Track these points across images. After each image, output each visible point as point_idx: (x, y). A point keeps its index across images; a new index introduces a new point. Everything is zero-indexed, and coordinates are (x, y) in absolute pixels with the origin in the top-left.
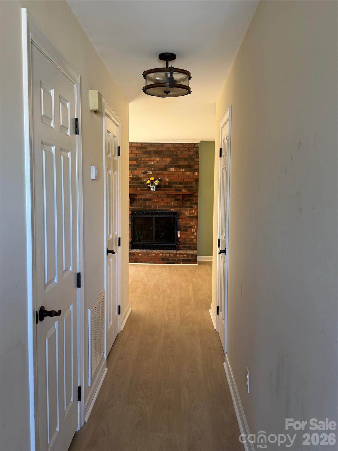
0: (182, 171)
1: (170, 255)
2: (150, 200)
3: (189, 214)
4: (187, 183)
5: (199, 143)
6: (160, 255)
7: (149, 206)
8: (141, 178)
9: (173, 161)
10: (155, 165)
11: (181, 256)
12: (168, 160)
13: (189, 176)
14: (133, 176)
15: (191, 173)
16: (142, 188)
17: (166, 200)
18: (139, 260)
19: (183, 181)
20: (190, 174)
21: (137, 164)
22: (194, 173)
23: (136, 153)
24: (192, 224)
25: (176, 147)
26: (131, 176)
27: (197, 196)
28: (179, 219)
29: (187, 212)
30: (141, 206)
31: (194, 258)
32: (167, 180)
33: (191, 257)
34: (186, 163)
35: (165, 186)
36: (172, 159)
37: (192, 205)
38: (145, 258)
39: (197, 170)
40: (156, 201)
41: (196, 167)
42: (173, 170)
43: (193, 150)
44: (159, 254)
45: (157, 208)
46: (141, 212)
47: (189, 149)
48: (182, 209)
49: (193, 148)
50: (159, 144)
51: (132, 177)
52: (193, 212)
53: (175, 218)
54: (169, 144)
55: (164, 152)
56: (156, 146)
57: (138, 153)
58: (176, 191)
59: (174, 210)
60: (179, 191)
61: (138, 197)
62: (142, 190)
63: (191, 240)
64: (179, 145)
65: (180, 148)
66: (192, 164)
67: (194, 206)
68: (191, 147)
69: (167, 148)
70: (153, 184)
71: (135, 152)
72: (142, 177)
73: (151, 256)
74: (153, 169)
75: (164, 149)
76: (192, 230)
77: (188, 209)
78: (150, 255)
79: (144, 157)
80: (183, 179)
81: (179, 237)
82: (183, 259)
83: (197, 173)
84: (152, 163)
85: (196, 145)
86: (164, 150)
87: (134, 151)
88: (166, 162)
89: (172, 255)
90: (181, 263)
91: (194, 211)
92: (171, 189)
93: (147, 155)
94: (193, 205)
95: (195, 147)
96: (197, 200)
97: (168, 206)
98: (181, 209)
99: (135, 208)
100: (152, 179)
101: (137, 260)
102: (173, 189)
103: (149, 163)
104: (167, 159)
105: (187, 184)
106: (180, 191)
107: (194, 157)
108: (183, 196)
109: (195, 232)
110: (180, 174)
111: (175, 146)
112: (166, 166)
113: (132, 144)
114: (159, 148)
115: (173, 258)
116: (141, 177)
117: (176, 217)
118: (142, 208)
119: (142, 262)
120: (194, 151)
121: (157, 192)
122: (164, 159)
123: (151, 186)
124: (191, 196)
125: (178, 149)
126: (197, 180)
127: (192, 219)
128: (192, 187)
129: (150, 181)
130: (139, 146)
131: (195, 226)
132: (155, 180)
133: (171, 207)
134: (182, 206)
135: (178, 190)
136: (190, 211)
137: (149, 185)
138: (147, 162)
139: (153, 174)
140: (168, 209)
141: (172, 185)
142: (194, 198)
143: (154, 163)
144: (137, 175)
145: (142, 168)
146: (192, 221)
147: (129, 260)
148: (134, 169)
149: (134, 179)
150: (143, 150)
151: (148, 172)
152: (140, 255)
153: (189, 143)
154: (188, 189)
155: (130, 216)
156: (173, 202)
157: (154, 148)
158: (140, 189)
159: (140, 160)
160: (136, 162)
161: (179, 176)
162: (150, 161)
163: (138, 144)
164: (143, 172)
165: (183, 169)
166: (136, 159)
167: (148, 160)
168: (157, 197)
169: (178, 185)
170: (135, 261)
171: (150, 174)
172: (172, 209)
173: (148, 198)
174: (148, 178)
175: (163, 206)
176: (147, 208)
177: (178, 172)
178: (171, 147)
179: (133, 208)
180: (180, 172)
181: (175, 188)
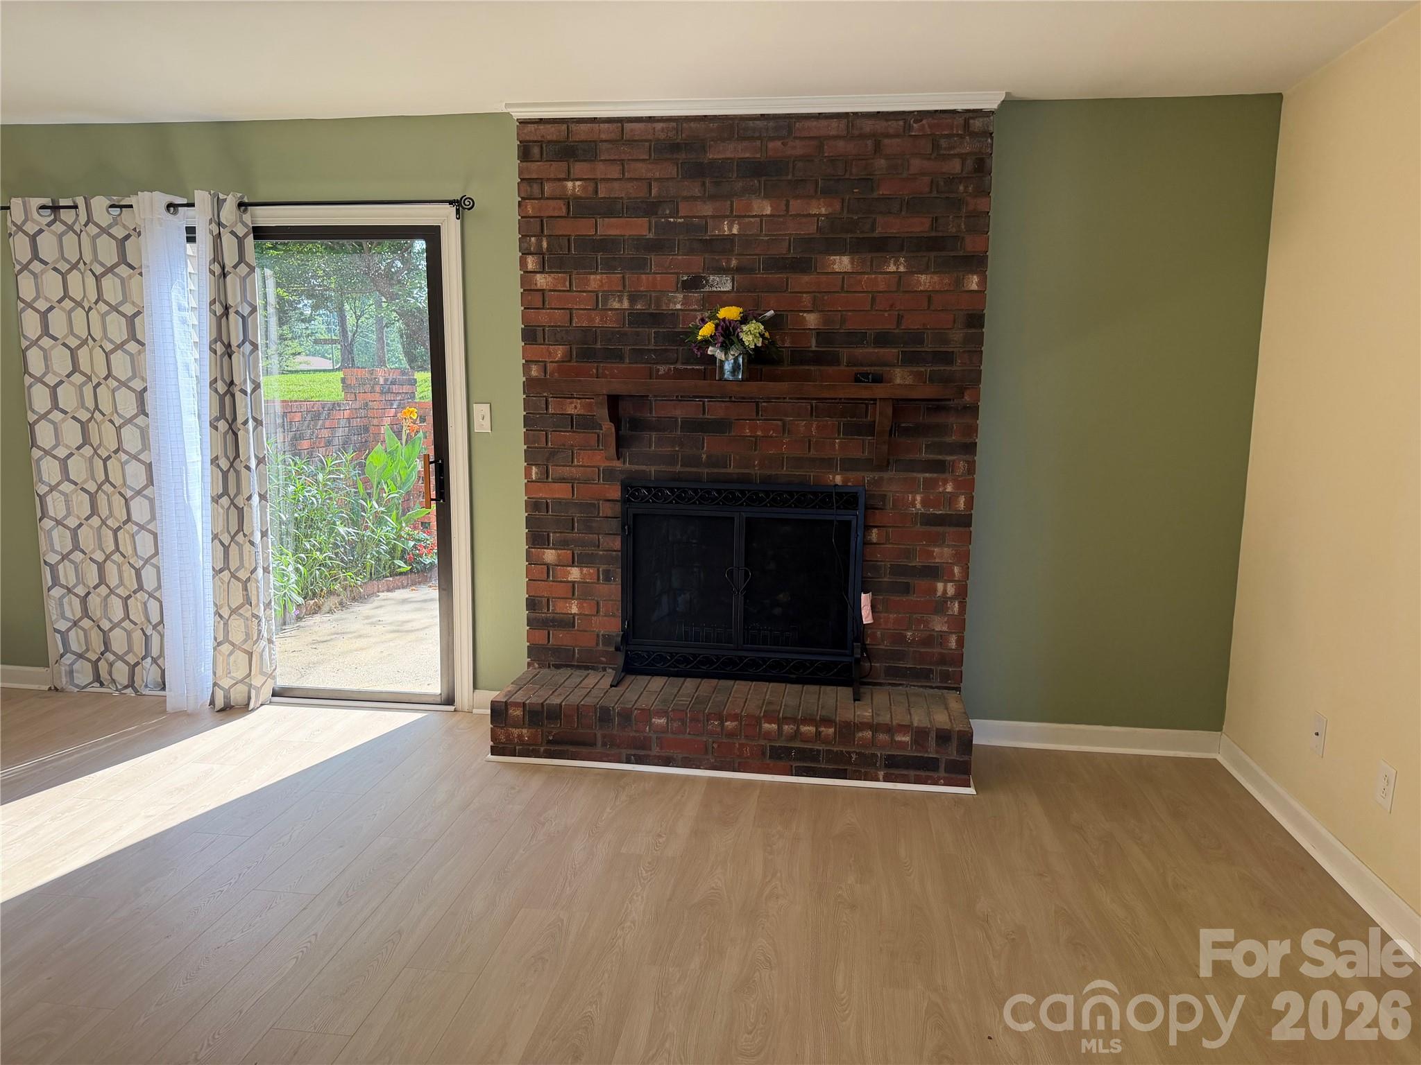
0: (892, 268)
1: (818, 733)
2: (720, 426)
3: (923, 502)
4: (917, 338)
5: (994, 106)
6: (766, 726)
7: (715, 462)
8: (674, 315)
9: (845, 214)
10: (747, 240)
11: (882, 737)
12: (815, 211)
13: (929, 298)
14: (633, 299)
15: (946, 281)
16: (679, 366)
17: (802, 429)
18: (655, 751)
19: (899, 323)
20: (937, 288)
21: (651, 236)
22: (959, 282)
23: (650, 175)
24: (942, 554)
25: (862, 136)
26: (621, 301)
27: (973, 410)
28: (868, 528)
29: (914, 493)
30: (672, 460)
31: (952, 753)
32: (812, 320)
33: (937, 745)
34: (919, 225)
35: (800, 357)
36: (838, 206)
37: (940, 457)
38: (688, 737)
39: (977, 262)
40: (748, 432)
41: (971, 244)
42: (842, 263)
43: (956, 151)
44: (758, 719)
45: (756, 471)
46: (671, 490)
47: (936, 146)
48: (886, 475)
49: (961, 137)
50: (771, 124)
51: (626, 304)
52: (944, 492)
53: (849, 522)
54: (824, 123)
55: (800, 164)
56: (757, 134)
57: (657, 175)
58: (857, 380)
59: (845, 481)
60: (874, 381)
61: (655, 413)
62: (679, 374)
63: (929, 640)
64: (881, 126)
65: (887, 141)
66: (952, 230)
67: (954, 461)
68: (946, 132)
69: (814, 143)
70: (732, 343)
71: (642, 170)
72: (679, 306)
73: (719, 729)
74: (734, 263)
75: (797, 148)
76: (940, 586)
77: (921, 476)
78: (710, 727)
79: (686, 199)
80: (900, 318)
81: (865, 621)
82: (889, 757)
83: (975, 279)
84: (730, 229)
85: (977, 124)
86: (798, 152)
87: (634, 165)
88: (804, 220)
89: (831, 730)
90: (881, 774)
91: (949, 488)
92: (830, 369)
93: (704, 184)
94: (949, 458)
95: (973, 135)
96: (972, 430)
97: (812, 460)
98: (881, 479)
99: (643, 468)
100: (730, 313)
101: (643, 747)
102: (842, 368)
103: (714, 228)
104: (814, 202)
105: (921, 342)
106: (878, 379)
107: (966, 187)
108: (895, 411)
109: (953, 598)
110: (882, 287)
111: (856, 132)
112: (806, 242)
113: (628, 126)
114: (771, 145)
115: (836, 749)
116: (672, 306)
117: (855, 517)
118: (678, 468)
119: (667, 762)
120: (963, 157)
121: (754, 387)
122: (796, 206)
123: (720, 355)
124: (937, 406)
125: (878, 148)
126: (975, 320)
127: (940, 529)
128: (947, 358)
129: (717, 326)
130: (662, 136)
131: (956, 570)
132: (744, 320)
133: (828, 463)
134: (888, 463)
135: (866, 375)
136: (930, 485)
137: (711, 348)
138: (706, 223)
139: (738, 291)
140: (812, 474)
141: (837, 349)
142: (953, 421)
143: (740, 229)
144: (653, 294)
145: (680, 257)
146: (938, 540)
147: (604, 744)
148: (639, 265)
149: (637, 319)
150: (682, 156)
151: (712, 278)
152: (660, 721)
153: (936, 111)
154: (923, 369)
155: (618, 507)
156: (837, 441)
157: (745, 144)
158: (670, 369)
159: (668, 212)
160: (647, 225)
161: (873, 299)
162: (719, 217)
163: (659, 126)
164: (685, 278)
165: (902, 260)
166: (649, 208)
167: (710, 214)
168: (757, 413)
169: (871, 350)
170: (634, 755)
171: (722, 289)
172: (834, 478)
173: (709, 417)
174: (707, 309)
175: (787, 458)
176: (705, 471)
177: (873, 276)
178: (836, 138)
179: (635, 468)
180: (880, 276)
181: (851, 363)
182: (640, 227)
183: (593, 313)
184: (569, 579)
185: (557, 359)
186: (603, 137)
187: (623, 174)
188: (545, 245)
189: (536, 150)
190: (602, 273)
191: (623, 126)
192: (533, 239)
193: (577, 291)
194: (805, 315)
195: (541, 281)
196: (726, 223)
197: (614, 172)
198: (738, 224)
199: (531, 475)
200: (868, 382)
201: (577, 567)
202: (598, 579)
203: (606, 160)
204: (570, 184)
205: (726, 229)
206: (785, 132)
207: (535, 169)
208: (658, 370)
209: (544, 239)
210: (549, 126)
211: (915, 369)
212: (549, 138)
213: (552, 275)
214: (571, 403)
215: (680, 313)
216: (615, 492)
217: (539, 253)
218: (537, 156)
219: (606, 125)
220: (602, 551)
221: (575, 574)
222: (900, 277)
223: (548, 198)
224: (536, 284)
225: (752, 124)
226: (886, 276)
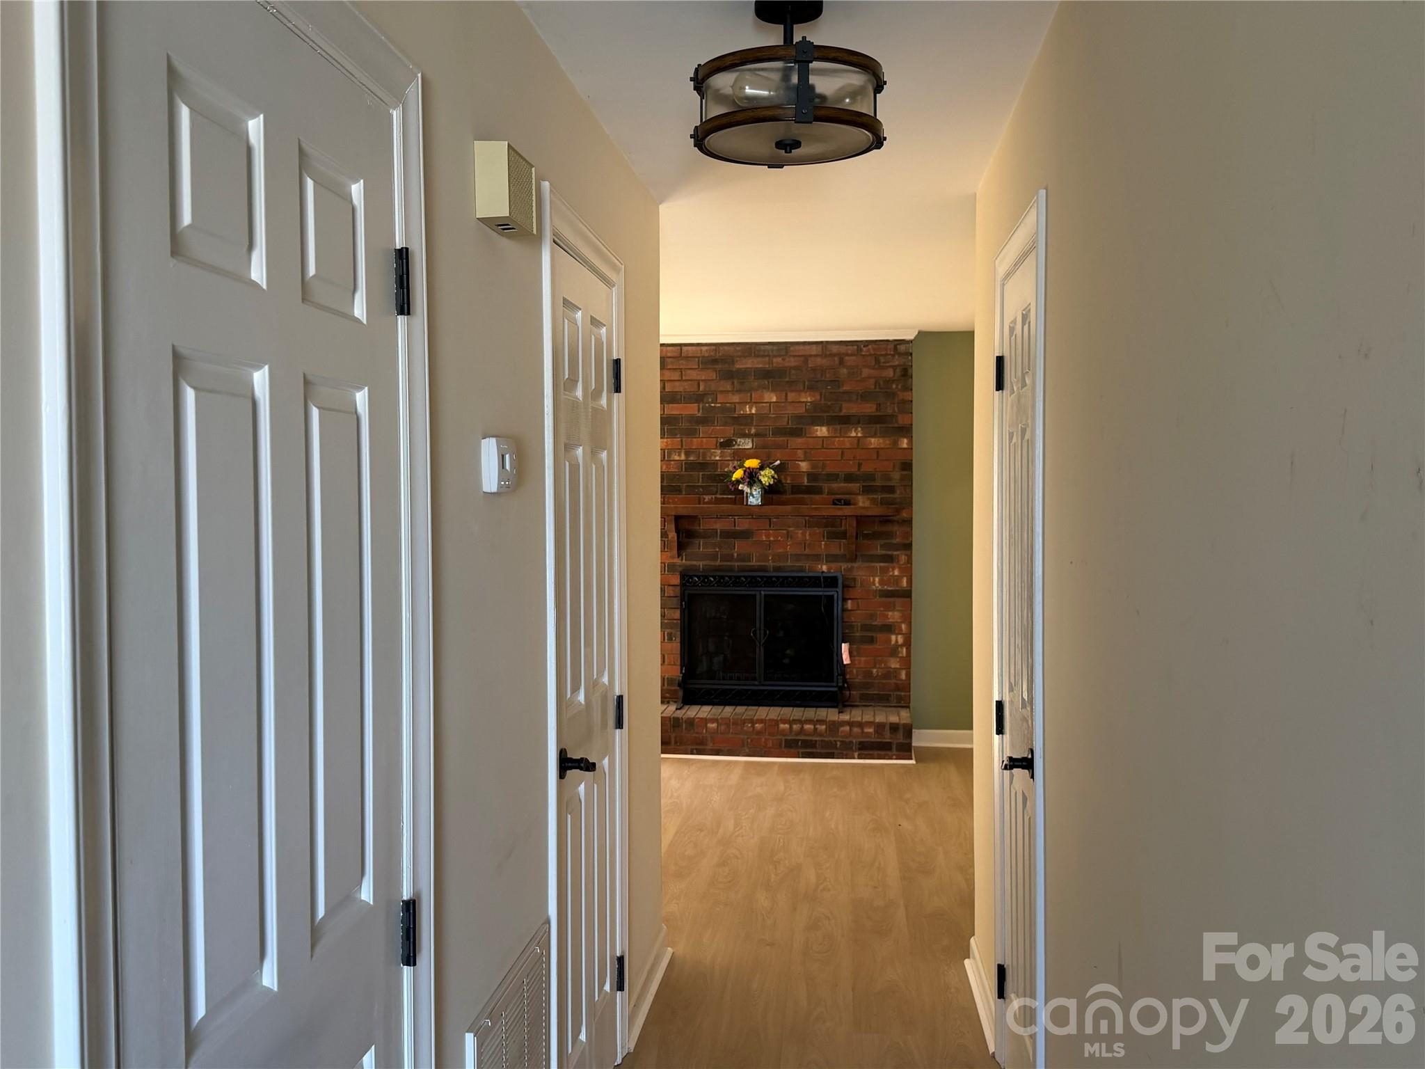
0: (853, 434)
1: (815, 729)
2: (745, 535)
3: (880, 582)
4: (871, 477)
5: (911, 337)
6: (782, 726)
7: (741, 558)
8: (715, 463)
9: (823, 402)
10: (761, 417)
11: (856, 730)
12: (804, 400)
13: (878, 452)
14: (687, 454)
15: (888, 442)
16: (718, 496)
17: (800, 535)
18: (710, 746)
19: (859, 470)
20: (882, 446)
21: (699, 415)
22: (895, 443)
23: (699, 378)
24: (893, 616)
25: (832, 355)
26: (680, 455)
27: (909, 522)
28: (845, 600)
29: (874, 576)
30: (714, 557)
31: (900, 737)
32: (804, 466)
33: (891, 734)
34: (869, 408)
35: (797, 489)
36: (818, 397)
37: (890, 553)
38: (730, 736)
39: (906, 431)
40: (764, 538)
41: (902, 420)
42: (822, 431)
43: (891, 364)
44: (776, 723)
45: (771, 564)
46: (713, 577)
47: (877, 361)
48: (856, 565)
49: (893, 355)
50: (775, 348)
51: (683, 457)
52: (893, 576)
53: (833, 596)
54: (808, 347)
55: (793, 372)
56: (766, 354)
57: (703, 378)
58: (834, 504)
59: (829, 569)
60: (845, 504)
61: (703, 526)
62: (718, 501)
63: (889, 674)
64: (843, 349)
65: (847, 358)
66: (890, 411)
67: (898, 555)
68: (883, 353)
69: (802, 359)
70: (755, 482)
72: (718, 458)
73: (752, 729)
74: (753, 431)
75: (791, 362)
76: (893, 637)
77: (878, 565)
78: (745, 728)
79: (722, 392)
80: (860, 465)
81: (845, 663)
82: (861, 743)
83: (905, 441)
84: (750, 411)
85: (902, 348)
86: (792, 364)
87: (689, 372)
88: (796, 405)
89: (824, 727)
90: (856, 754)
91: (896, 573)
92: (817, 497)
93: (733, 383)
94: (895, 553)
95: (900, 354)
96: (909, 534)
97: (807, 556)
98: (852, 567)
99: (694, 563)
100: (752, 463)
101: (702, 743)
102: (824, 496)
103: (742, 409)
104: (803, 394)
105: (874, 480)
106: (847, 503)
107: (897, 386)
108: (858, 523)
109: (902, 646)
110: (848, 445)
111: (828, 353)
112: (799, 418)
113: (684, 348)
114: (775, 360)
115: (826, 739)
116: (713, 458)
117: (836, 593)
118: (718, 563)
119: (717, 753)
120: (894, 367)
121: (768, 509)
122: (791, 396)
123: (747, 489)
124: (886, 520)
125: (841, 362)
126: (907, 466)
127: (892, 600)
128: (891, 490)
129: (745, 471)
130: (707, 355)
131: (903, 626)
132: (762, 468)
133: (817, 558)
134: (856, 556)
135: (839, 500)
136: (884, 571)
137: (741, 485)
138: (735, 406)
139: (756, 448)
140: (807, 565)
141: (821, 484)
142: (896, 528)
143: (756, 411)
144: (701, 451)
145: (718, 428)
146: (891, 607)
147: (676, 743)
148: (691, 433)
149: (691, 466)
150: (719, 366)
151: (739, 440)
152: (712, 726)
153: (876, 341)
154: (875, 496)
155: (678, 590)
156: (823, 543)
157: (759, 359)
158: (712, 498)
159: (710, 400)
160: (697, 408)
161: (843, 453)
162: (743, 403)
163: (704, 348)
164: (722, 440)
165: (860, 429)
166: (699, 398)
167: (737, 401)
168: (770, 526)
169: (842, 485)
170: (696, 749)
171: (746, 447)
172: (821, 568)
173: (738, 528)
174: (737, 460)
175: (791, 555)
176: (736, 564)
177: (842, 439)
178: (816, 356)
179: (689, 563)
180: (846, 439)
181: (830, 493)
182: (693, 409)
186: (669, 355)
187: (682, 377)
190: (667, 438)
191: (681, 349)
194: (800, 463)
196: (747, 406)
197: (676, 376)
198: (756, 407)
200: (841, 505)
202: (664, 639)
203: (670, 369)
205: (748, 410)
206: (783, 353)
208: (704, 499)
211: (872, 496)
215: (719, 462)
216: (676, 580)
219: (671, 348)
220: (667, 620)
222: (859, 440)
225: (762, 347)
226: (850, 439)
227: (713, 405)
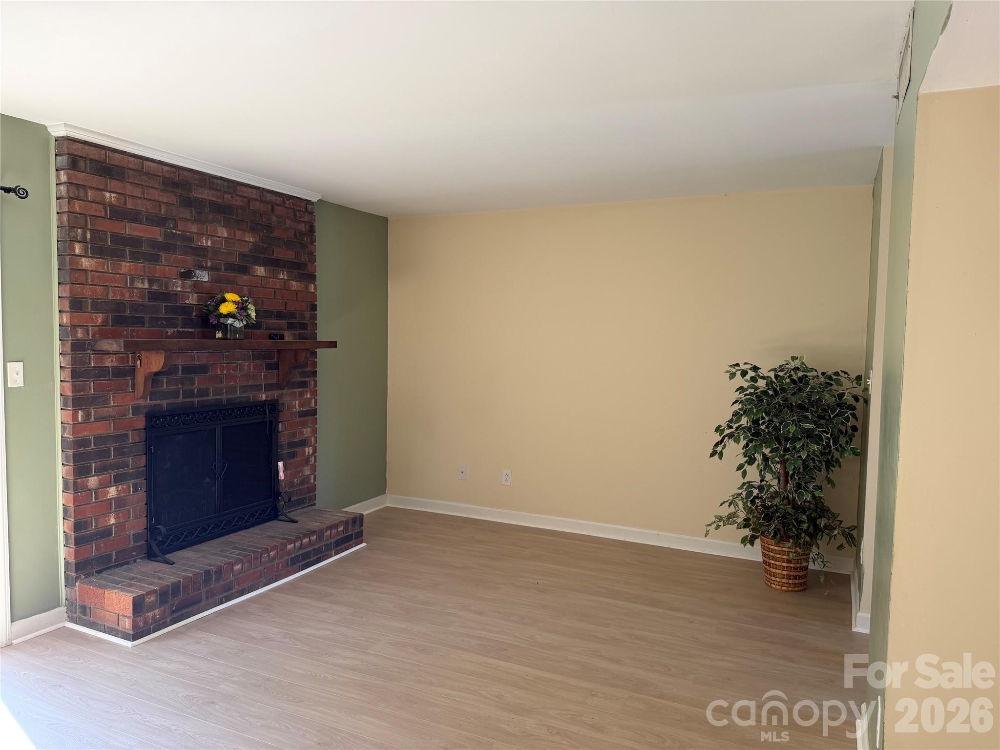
0: (282, 277)
1: (310, 541)
2: (202, 369)
3: (300, 406)
4: (292, 315)
5: (315, 200)
6: (288, 547)
7: (204, 393)
8: (176, 294)
9: (261, 243)
10: (215, 252)
11: (333, 531)
12: (247, 239)
13: (297, 294)
14: (151, 282)
15: (303, 286)
16: (180, 330)
17: (246, 368)
18: (236, 588)
19: (286, 306)
20: (299, 289)
21: (162, 240)
22: (307, 287)
23: (160, 199)
24: (307, 431)
25: (266, 202)
26: (143, 283)
28: (278, 423)
29: (295, 400)
30: (176, 394)
31: (357, 528)
34: (291, 255)
36: (257, 239)
37: (304, 379)
38: (252, 571)
39: (312, 278)
40: (218, 372)
41: (310, 268)
42: (261, 271)
43: (302, 219)
45: (224, 397)
46: (177, 416)
47: (295, 215)
48: (284, 391)
49: (305, 212)
50: (226, 184)
51: (146, 285)
52: (307, 398)
53: (272, 421)
54: (250, 190)
56: (218, 188)
57: (165, 200)
58: (269, 338)
59: (267, 397)
60: (280, 338)
62: (181, 335)
63: (304, 480)
64: (274, 198)
65: (276, 207)
66: (303, 259)
67: (309, 381)
68: (299, 209)
69: (246, 200)
71: (156, 195)
72: (179, 289)
73: (267, 559)
74: (209, 264)
75: (238, 202)
77: (298, 390)
78: (263, 560)
79: (182, 219)
80: (286, 304)
81: (280, 479)
82: (336, 542)
83: (312, 286)
84: (207, 243)
85: (310, 208)
86: (239, 203)
87: (150, 190)
88: (243, 243)
89: (315, 537)
90: (333, 553)
91: (308, 396)
92: (258, 331)
93: (192, 212)
94: (307, 379)
95: (309, 213)
96: (315, 364)
97: (251, 386)
98: (283, 394)
99: (158, 402)
102: (262, 331)
103: (198, 241)
104: (247, 234)
105: (295, 317)
107: (307, 239)
109: (312, 455)
110: (278, 286)
112: (243, 256)
113: (146, 163)
114: (226, 196)
115: (317, 547)
116: (175, 289)
117: (274, 418)
118: (180, 400)
120: (305, 222)
122: (239, 234)
125: (273, 210)
126: (314, 308)
127: (306, 418)
128: (305, 326)
130: (168, 175)
131: (312, 439)
133: (258, 388)
134: (284, 385)
135: (276, 335)
138: (193, 236)
139: (213, 282)
140: (251, 395)
141: (260, 320)
142: (309, 360)
143: (212, 243)
144: (164, 280)
145: (179, 257)
146: (304, 425)
148: (155, 259)
149: (154, 296)
150: (179, 191)
151: (197, 272)
152: (237, 567)
153: (294, 197)
154: (296, 332)
155: (143, 434)
156: (263, 374)
157: (213, 192)
158: (174, 332)
159: (171, 226)
160: (159, 232)
161: (275, 292)
162: (200, 234)
163: (166, 168)
164: (183, 271)
165: (285, 272)
166: (160, 221)
167: (195, 231)
168: (224, 360)
169: (274, 321)
171: (203, 280)
172: (262, 396)
173: (198, 363)
174: (196, 293)
175: (240, 386)
176: (196, 400)
177: (274, 280)
178: (255, 200)
179: (154, 402)
180: (277, 280)
181: (268, 328)
182: (156, 234)
183: (124, 291)
184: (108, 498)
185: (98, 324)
186: (131, 166)
187: (143, 195)
188: (89, 236)
189: (82, 164)
190: (129, 262)
191: (143, 162)
192: (79, 230)
193: (111, 273)
195: (86, 263)
196: (204, 238)
197: (138, 192)
198: (211, 240)
199: (78, 418)
200: (277, 339)
201: (113, 486)
202: (129, 492)
203: (131, 183)
204: (107, 194)
205: (204, 242)
206: (232, 191)
207: (81, 177)
208: (167, 332)
209: (88, 232)
210: (92, 148)
211: (293, 332)
212: (92, 157)
213: (95, 260)
214: (109, 358)
215: (181, 294)
216: (141, 423)
217: (83, 241)
218: (83, 168)
219: (133, 159)
220: (132, 469)
221: (112, 492)
222: (285, 282)
223: (89, 201)
224: (82, 265)
225: (216, 181)
226: (280, 281)
227: (174, 231)
